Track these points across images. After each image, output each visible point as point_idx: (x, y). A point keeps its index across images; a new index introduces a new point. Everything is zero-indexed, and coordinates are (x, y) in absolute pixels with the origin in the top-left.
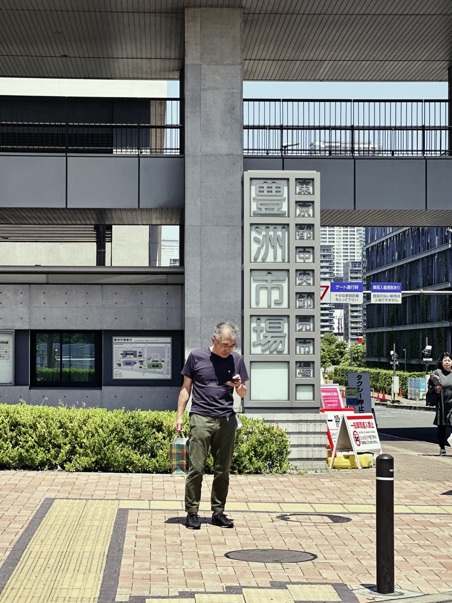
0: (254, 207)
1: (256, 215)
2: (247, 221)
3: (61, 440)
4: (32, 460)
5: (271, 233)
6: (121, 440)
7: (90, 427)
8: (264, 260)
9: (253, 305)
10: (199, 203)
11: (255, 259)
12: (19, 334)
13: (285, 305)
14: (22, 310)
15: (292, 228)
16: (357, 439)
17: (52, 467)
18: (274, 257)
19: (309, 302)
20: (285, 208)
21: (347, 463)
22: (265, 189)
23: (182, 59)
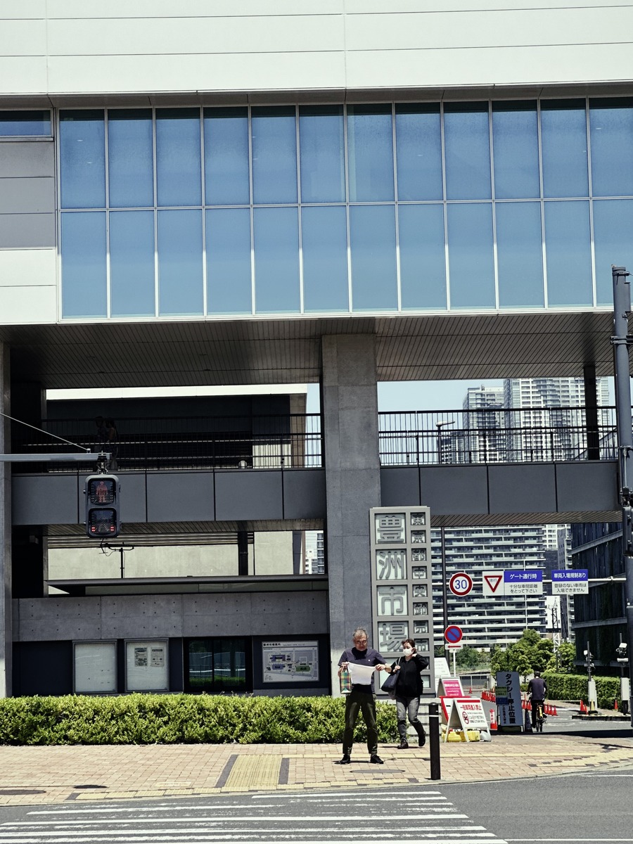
0: (378, 536)
1: (380, 542)
2: (373, 547)
3: (235, 721)
4: (215, 736)
5: (393, 556)
6: (280, 719)
7: (257, 709)
8: (387, 578)
9: (380, 613)
10: (339, 515)
11: (381, 578)
12: (173, 642)
13: (405, 612)
14: (175, 619)
15: (409, 551)
16: (466, 718)
17: (230, 741)
18: (395, 575)
19: (424, 610)
20: (403, 537)
21: (458, 737)
22: (387, 522)
23: (321, 368)
